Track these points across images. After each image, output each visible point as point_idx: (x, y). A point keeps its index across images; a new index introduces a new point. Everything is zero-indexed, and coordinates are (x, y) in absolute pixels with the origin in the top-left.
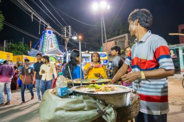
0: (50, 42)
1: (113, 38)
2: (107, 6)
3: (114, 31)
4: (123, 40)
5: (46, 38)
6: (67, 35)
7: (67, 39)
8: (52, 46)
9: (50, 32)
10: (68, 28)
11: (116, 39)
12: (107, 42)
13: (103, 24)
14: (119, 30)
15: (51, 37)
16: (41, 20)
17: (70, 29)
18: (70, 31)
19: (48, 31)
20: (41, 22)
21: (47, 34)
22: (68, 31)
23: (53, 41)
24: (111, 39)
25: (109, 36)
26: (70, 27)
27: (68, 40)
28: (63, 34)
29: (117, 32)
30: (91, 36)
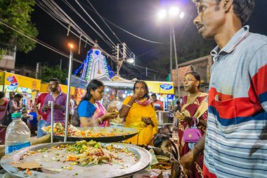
0: (97, 66)
1: (189, 62)
2: (180, 13)
3: (191, 51)
4: (204, 65)
5: (92, 60)
6: (121, 56)
7: (119, 62)
8: (99, 72)
9: (97, 53)
10: (121, 47)
11: (193, 64)
12: (179, 67)
13: (173, 40)
14: (198, 50)
15: (98, 59)
16: (82, 35)
17: (124, 48)
18: (124, 51)
19: (94, 50)
20: (83, 37)
21: (93, 55)
22: (122, 51)
23: (101, 65)
24: (186, 63)
25: (183, 58)
26: (124, 45)
27: (121, 63)
28: (115, 55)
29: (195, 53)
30: (157, 59)
